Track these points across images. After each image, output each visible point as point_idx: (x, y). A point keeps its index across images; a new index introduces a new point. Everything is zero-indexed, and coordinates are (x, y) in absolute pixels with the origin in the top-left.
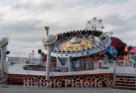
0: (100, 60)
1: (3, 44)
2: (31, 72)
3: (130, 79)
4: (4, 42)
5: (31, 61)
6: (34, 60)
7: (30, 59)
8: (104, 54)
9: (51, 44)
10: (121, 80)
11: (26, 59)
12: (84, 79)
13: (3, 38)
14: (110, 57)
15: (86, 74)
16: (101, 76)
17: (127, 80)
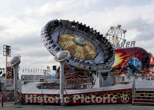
0: (122, 74)
1: (15, 63)
2: (44, 91)
3: (152, 94)
4: (17, 61)
5: (46, 79)
6: (49, 78)
7: (44, 76)
8: (127, 67)
9: (63, 61)
10: (141, 96)
11: (41, 76)
12: (101, 96)
13: (15, 57)
14: (134, 70)
15: (103, 90)
16: (119, 92)
17: (148, 95)
